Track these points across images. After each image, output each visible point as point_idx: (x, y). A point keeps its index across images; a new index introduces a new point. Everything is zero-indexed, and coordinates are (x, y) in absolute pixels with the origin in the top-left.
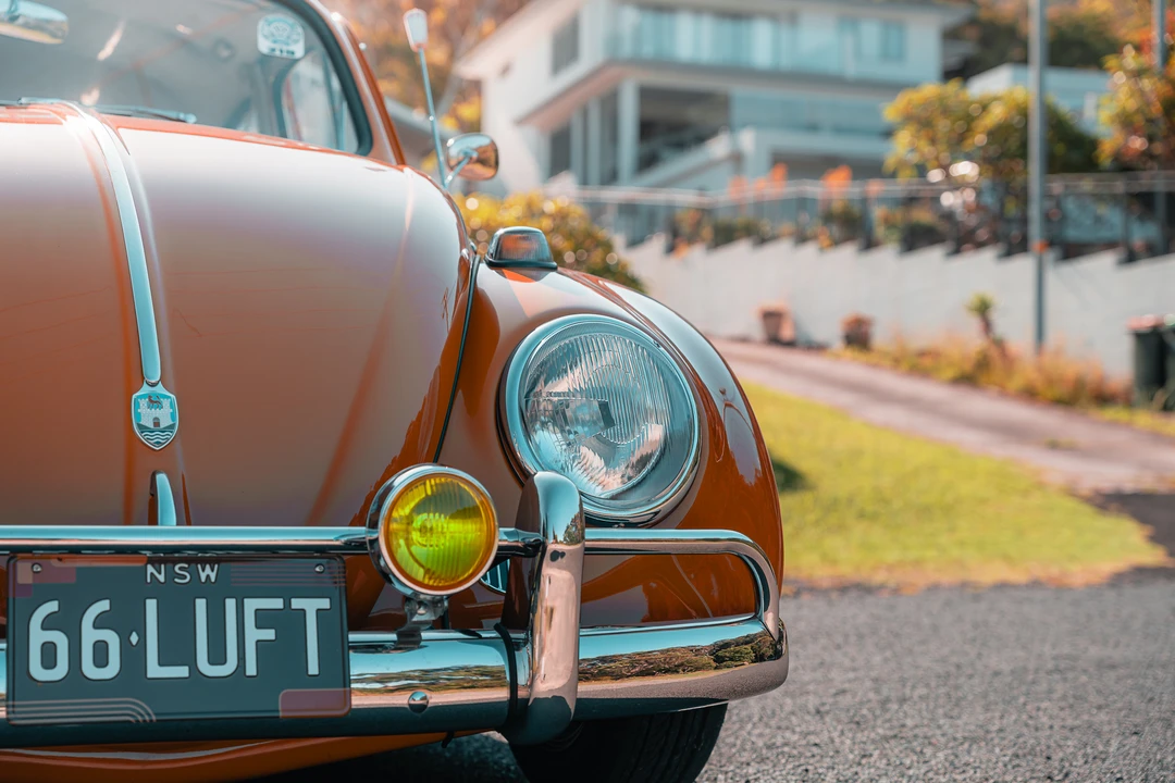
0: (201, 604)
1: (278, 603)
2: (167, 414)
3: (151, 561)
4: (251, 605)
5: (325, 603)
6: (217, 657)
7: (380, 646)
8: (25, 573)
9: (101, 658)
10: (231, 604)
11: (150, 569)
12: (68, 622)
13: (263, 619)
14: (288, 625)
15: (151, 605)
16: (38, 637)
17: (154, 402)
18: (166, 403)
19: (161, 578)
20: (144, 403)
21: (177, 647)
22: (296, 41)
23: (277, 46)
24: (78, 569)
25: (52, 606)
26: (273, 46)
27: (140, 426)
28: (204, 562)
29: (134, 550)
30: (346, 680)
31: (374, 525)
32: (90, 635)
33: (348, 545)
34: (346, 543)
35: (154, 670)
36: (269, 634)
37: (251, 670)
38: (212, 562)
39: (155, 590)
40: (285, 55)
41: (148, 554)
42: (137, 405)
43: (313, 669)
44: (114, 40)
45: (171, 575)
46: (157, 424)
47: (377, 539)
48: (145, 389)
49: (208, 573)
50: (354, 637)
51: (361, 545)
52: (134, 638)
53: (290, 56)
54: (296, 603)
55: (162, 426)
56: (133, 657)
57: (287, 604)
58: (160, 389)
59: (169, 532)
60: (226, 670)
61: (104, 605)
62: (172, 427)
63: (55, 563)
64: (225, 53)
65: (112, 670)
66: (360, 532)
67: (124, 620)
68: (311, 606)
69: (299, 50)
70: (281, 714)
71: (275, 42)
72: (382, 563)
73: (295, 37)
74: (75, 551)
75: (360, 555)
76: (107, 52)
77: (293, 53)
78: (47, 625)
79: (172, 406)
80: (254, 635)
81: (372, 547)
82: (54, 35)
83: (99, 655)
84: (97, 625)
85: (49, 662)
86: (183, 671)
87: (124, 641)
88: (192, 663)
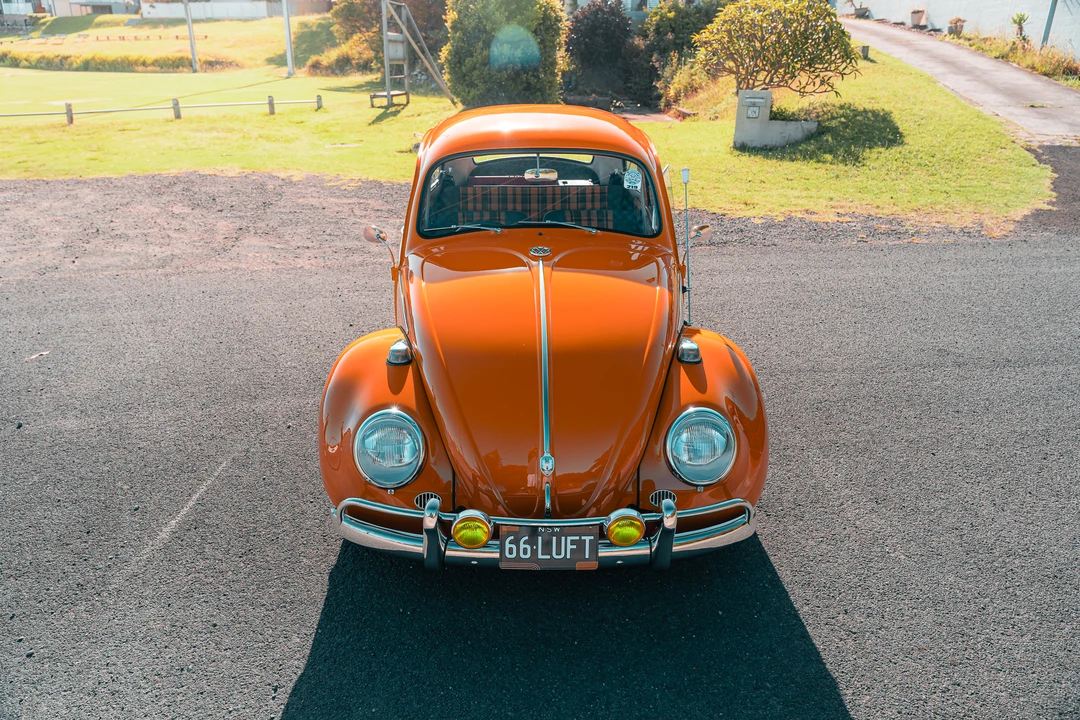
0: (554, 538)
1: (578, 538)
2: (550, 465)
4: (569, 538)
5: (592, 538)
6: (559, 553)
8: (504, 529)
9: (525, 552)
10: (563, 538)
12: (516, 542)
13: (573, 542)
14: (580, 544)
15: (540, 539)
16: (508, 545)
17: (547, 461)
18: (550, 461)
19: (543, 530)
20: (544, 461)
21: (547, 550)
22: (639, 181)
25: (512, 538)
27: (542, 469)
32: (522, 546)
35: (540, 556)
36: (575, 547)
37: (568, 557)
39: (541, 536)
40: (634, 188)
42: (542, 463)
43: (587, 556)
45: (546, 530)
46: (547, 468)
48: (545, 456)
49: (557, 530)
52: (535, 548)
53: (636, 189)
54: (583, 538)
55: (549, 469)
56: (534, 552)
57: (580, 538)
58: (549, 455)
60: (562, 556)
61: (526, 539)
65: (528, 556)
67: (532, 542)
68: (587, 539)
70: (576, 569)
75: (601, 526)
77: (637, 187)
78: (510, 543)
80: (569, 547)
83: (525, 551)
84: (525, 543)
85: (511, 553)
86: (549, 557)
87: (532, 548)
88: (551, 554)
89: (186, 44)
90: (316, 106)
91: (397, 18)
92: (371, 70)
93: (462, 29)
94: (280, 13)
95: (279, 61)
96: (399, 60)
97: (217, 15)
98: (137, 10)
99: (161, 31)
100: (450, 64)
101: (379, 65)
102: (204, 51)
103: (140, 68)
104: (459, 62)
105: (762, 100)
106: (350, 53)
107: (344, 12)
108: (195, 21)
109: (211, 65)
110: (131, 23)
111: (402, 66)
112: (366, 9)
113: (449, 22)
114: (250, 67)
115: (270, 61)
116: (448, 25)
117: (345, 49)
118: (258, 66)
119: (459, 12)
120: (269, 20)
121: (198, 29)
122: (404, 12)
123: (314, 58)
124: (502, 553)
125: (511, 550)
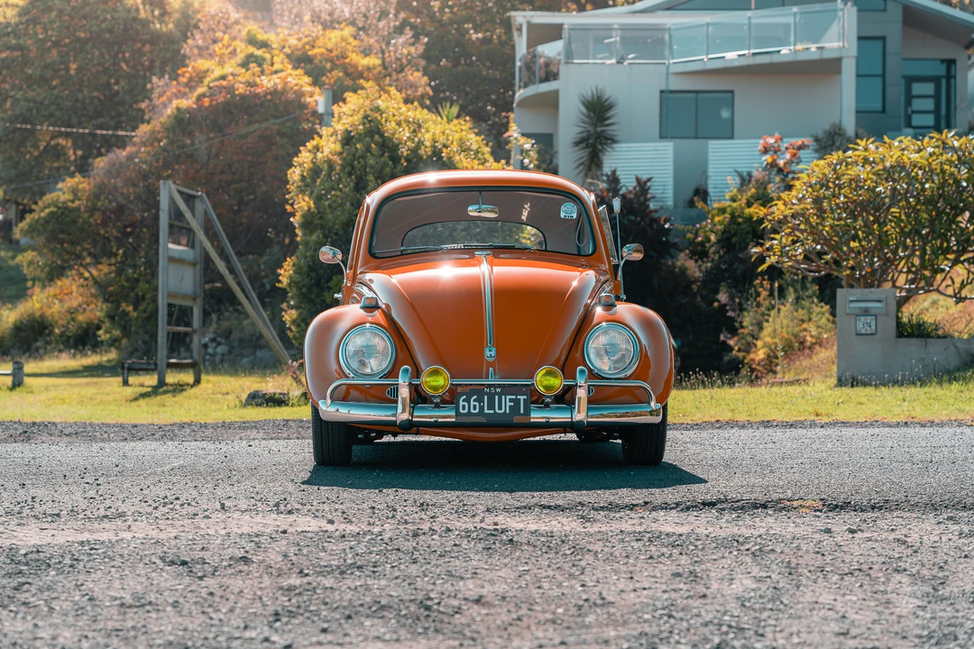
0: (497, 397)
1: (514, 397)
2: (493, 353)
3: (486, 387)
4: (508, 397)
5: (525, 398)
6: (500, 408)
8: (459, 390)
9: (475, 409)
10: (503, 397)
11: (486, 389)
12: (467, 400)
13: (511, 400)
14: (517, 402)
15: (486, 397)
16: (461, 403)
19: (488, 391)
20: (488, 351)
21: (491, 406)
22: (574, 212)
23: (567, 215)
24: (471, 389)
25: (465, 397)
27: (487, 356)
28: (498, 388)
29: (483, 385)
30: (529, 415)
32: (472, 403)
35: (486, 411)
36: (512, 404)
37: (508, 412)
38: (500, 388)
39: (487, 394)
40: (569, 217)
41: (486, 385)
42: (486, 351)
43: (522, 412)
45: (490, 391)
46: (490, 356)
47: (534, 383)
48: (488, 348)
49: (498, 390)
50: (532, 406)
51: (530, 384)
52: (482, 404)
54: (518, 397)
55: (492, 356)
56: (482, 408)
57: (516, 397)
58: (492, 347)
59: (491, 381)
60: (502, 411)
61: (475, 397)
62: (494, 356)
63: (465, 388)
65: (477, 411)
66: (530, 382)
67: (480, 400)
68: (522, 398)
69: (575, 216)
70: (514, 422)
72: (536, 389)
74: (470, 385)
75: (530, 387)
77: (572, 217)
78: (463, 401)
79: (495, 351)
80: (508, 404)
81: (533, 385)
83: (475, 407)
84: (474, 401)
85: (464, 409)
86: (492, 412)
87: (480, 405)
88: (494, 410)
91: (189, 216)
92: (96, 346)
93: (323, 227)
96: (185, 297)
100: (299, 289)
101: (117, 333)
104: (318, 284)
105: (878, 305)
106: (48, 312)
107: (50, 227)
111: (192, 309)
112: (98, 218)
113: (298, 215)
116: (296, 220)
117: (40, 301)
119: (319, 199)
122: (199, 207)
124: (457, 409)
125: (464, 406)
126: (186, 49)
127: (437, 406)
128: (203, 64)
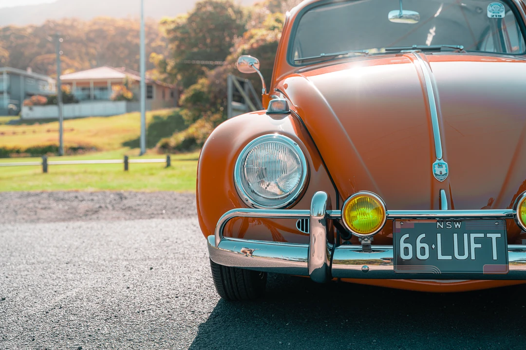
0: (455, 236)
1: (482, 235)
2: (444, 169)
3: (438, 221)
4: (473, 236)
5: (499, 235)
6: (461, 253)
7: (521, 250)
8: (398, 225)
9: (423, 253)
10: (466, 235)
11: (438, 224)
12: (412, 241)
13: (477, 241)
14: (487, 242)
15: (439, 236)
16: (403, 245)
17: (440, 166)
18: (444, 166)
19: (442, 227)
20: (437, 166)
21: (448, 249)
22: (502, 11)
23: (494, 14)
24: (415, 223)
25: (407, 236)
26: (493, 14)
27: (435, 174)
28: (456, 221)
29: (434, 218)
30: (507, 262)
31: (515, 209)
32: (419, 245)
33: (508, 216)
34: (507, 215)
35: (440, 257)
36: (479, 246)
37: (473, 257)
38: (459, 221)
39: (440, 231)
40: (498, 17)
41: (438, 219)
42: (434, 167)
43: (495, 258)
44: (440, 10)
45: (445, 226)
46: (441, 173)
47: (516, 214)
48: (437, 161)
49: (458, 225)
50: (509, 246)
51: (511, 216)
52: (433, 246)
53: (500, 17)
54: (489, 235)
55: (443, 174)
56: (433, 252)
57: (485, 235)
58: (442, 161)
59: (445, 212)
60: (465, 257)
61: (423, 235)
62: (446, 174)
63: (408, 222)
64: (479, 11)
65: (426, 256)
66: (511, 211)
67: (430, 240)
68: (494, 236)
69: (503, 15)
70: (484, 273)
71: (494, 13)
72: (518, 223)
73: (501, 10)
74: (415, 218)
75: (511, 218)
76: (437, 14)
77: (501, 16)
78: (405, 242)
79: (446, 167)
80: (474, 246)
81: (515, 217)
82: (415, 20)
83: (423, 251)
84: (421, 242)
85: (406, 253)
86: (450, 258)
87: (430, 248)
88: (453, 255)
89: (56, 136)
90: (165, 164)
91: (240, 89)
94: (138, 109)
95: (133, 144)
97: (84, 113)
98: (17, 113)
99: (36, 127)
102: (70, 139)
103: (14, 155)
108: (66, 119)
109: (75, 150)
110: (12, 123)
114: (108, 150)
115: (126, 144)
118: (114, 149)
120: (127, 116)
121: (67, 125)
122: (247, 87)
123: (163, 141)
124: (396, 252)
125: (406, 249)
126: (247, 27)
127: (367, 249)
128: (254, 31)
